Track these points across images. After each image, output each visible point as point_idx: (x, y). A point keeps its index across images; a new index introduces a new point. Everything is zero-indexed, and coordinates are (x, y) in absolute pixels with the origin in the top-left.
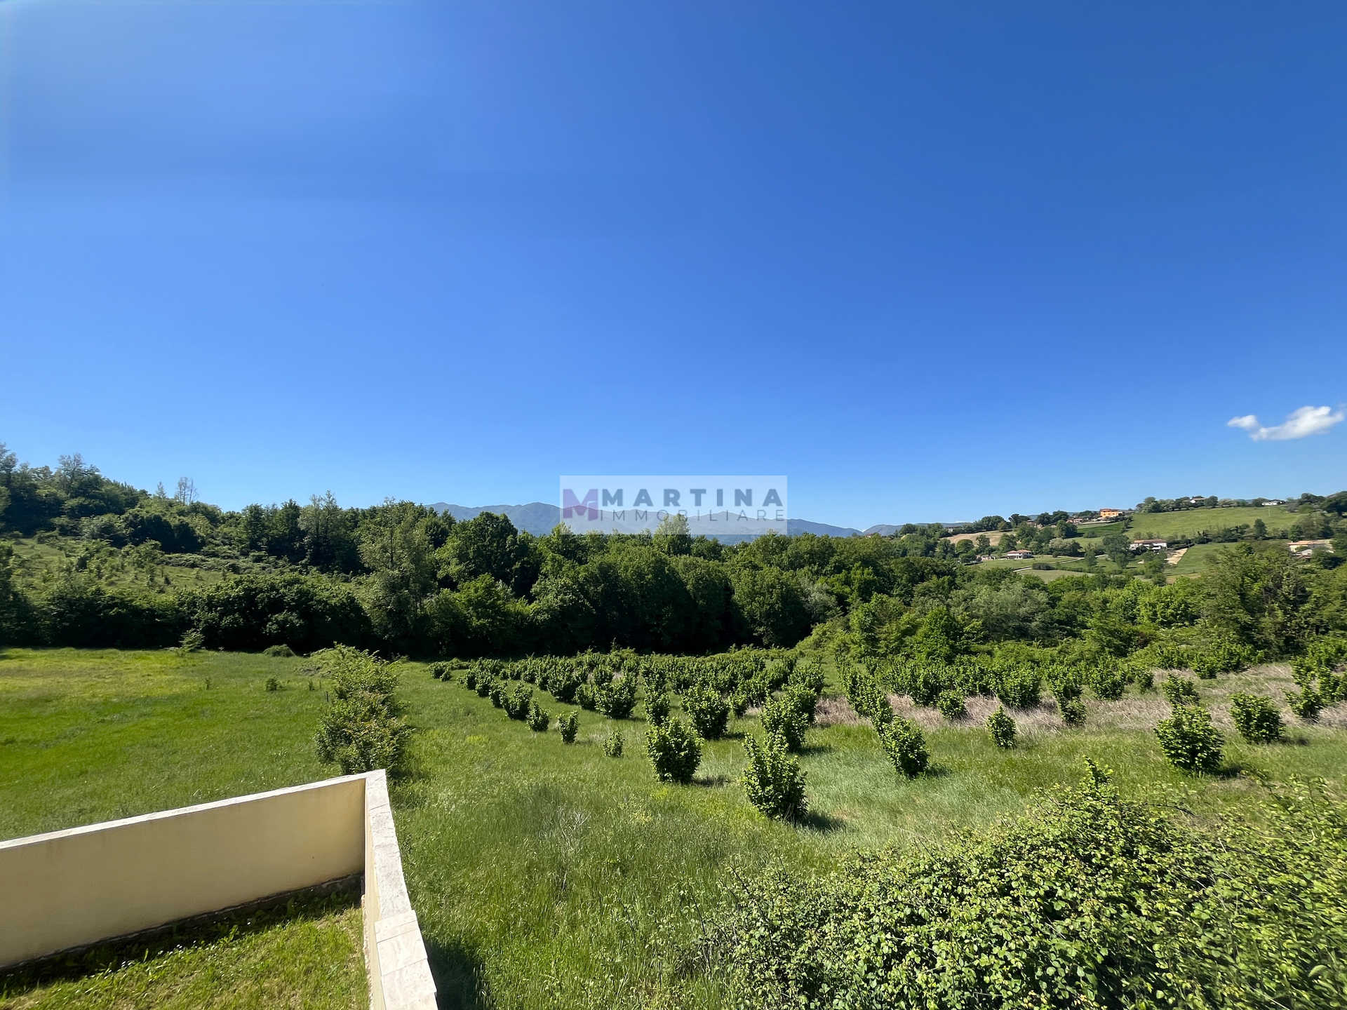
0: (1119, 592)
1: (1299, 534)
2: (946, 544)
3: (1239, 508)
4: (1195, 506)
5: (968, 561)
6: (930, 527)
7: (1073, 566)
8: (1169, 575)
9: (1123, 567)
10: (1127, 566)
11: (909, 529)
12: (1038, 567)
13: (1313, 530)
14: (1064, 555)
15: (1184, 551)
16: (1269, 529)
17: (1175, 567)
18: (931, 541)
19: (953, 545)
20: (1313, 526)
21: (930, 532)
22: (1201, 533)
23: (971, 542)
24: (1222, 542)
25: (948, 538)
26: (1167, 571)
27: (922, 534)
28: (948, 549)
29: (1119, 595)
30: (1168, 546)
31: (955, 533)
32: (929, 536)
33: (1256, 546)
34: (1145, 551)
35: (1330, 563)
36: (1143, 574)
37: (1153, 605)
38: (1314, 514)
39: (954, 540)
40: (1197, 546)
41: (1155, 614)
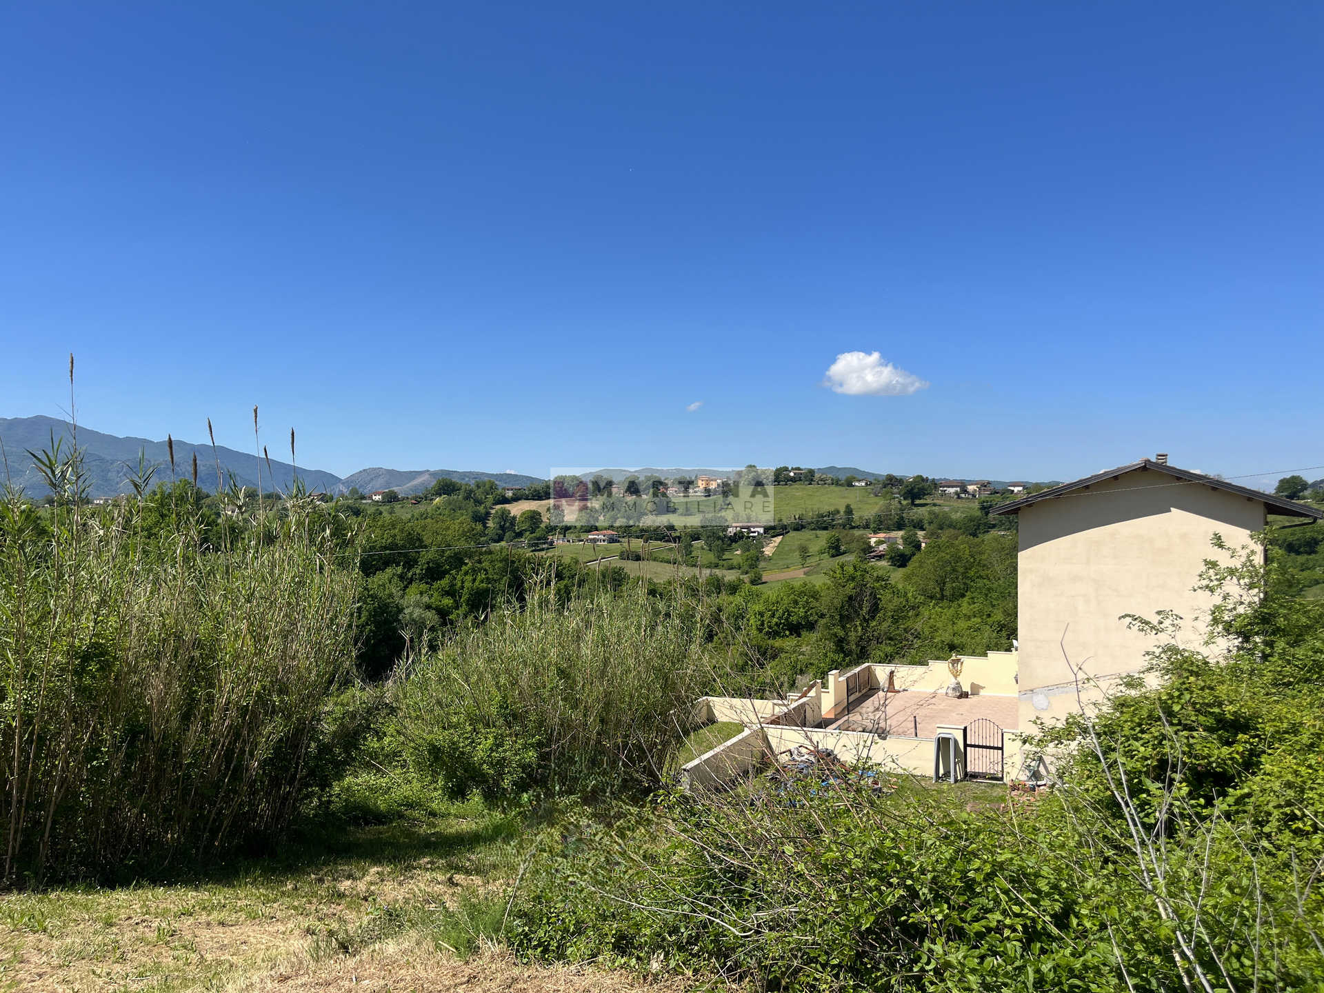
0: (731, 598)
1: (880, 524)
2: (504, 516)
3: (833, 487)
4: (793, 480)
5: (537, 545)
6: (478, 487)
7: (665, 555)
8: (764, 569)
9: (719, 558)
10: (724, 557)
11: (447, 486)
12: (625, 556)
13: (890, 519)
14: (656, 539)
15: (779, 539)
16: (856, 516)
17: (770, 559)
18: (481, 509)
19: (514, 518)
20: (891, 515)
21: (479, 494)
22: (797, 517)
23: (539, 514)
24: (814, 529)
25: (507, 506)
26: (762, 564)
27: (467, 498)
28: (506, 525)
29: (731, 603)
30: (765, 533)
31: (516, 499)
32: (478, 502)
33: (844, 537)
34: (742, 537)
35: (898, 560)
36: (740, 568)
37: (761, 614)
38: (892, 502)
39: (517, 509)
40: (792, 534)
41: (762, 624)
